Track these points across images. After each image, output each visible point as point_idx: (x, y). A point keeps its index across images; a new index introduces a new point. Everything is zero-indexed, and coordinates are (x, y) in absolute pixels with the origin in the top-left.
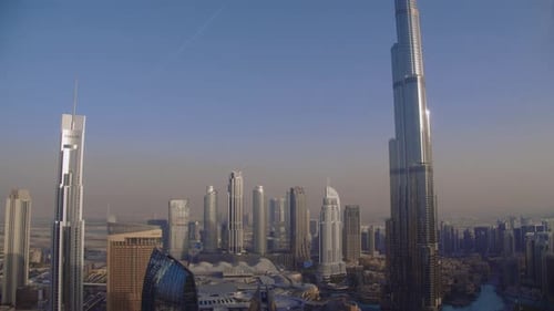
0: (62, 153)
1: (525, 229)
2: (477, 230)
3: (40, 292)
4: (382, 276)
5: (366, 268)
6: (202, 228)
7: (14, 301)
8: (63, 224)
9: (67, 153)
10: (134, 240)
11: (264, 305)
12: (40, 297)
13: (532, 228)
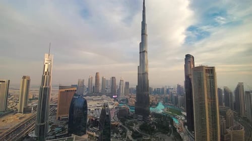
0: (45, 65)
1: (169, 89)
2: (157, 89)
3: (32, 108)
4: (134, 100)
5: (130, 97)
6: (87, 87)
7: (22, 111)
8: (44, 87)
9: (46, 65)
10: (68, 91)
11: (106, 108)
12: (32, 109)
13: (170, 89)
